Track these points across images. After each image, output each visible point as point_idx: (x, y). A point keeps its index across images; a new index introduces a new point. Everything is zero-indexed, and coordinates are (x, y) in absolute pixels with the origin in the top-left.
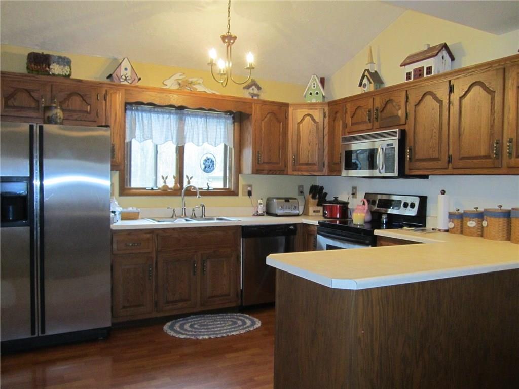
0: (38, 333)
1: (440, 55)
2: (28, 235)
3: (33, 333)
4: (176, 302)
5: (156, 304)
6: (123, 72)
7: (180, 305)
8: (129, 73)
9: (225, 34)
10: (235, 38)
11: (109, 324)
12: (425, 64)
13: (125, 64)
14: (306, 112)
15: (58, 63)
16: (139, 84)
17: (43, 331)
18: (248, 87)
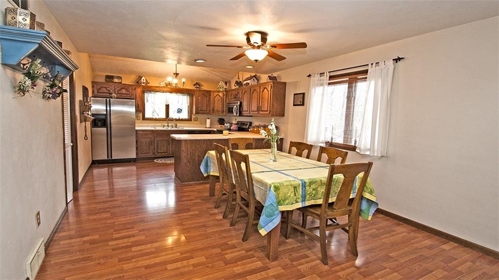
0: (110, 158)
1: (252, 79)
2: (106, 131)
3: (108, 158)
4: (162, 153)
5: (154, 153)
6: (142, 81)
7: (163, 154)
8: (145, 81)
9: (175, 73)
10: (178, 74)
11: (135, 157)
12: (248, 81)
13: (143, 78)
14: (217, 93)
15: (117, 78)
16: (148, 85)
17: (111, 158)
18: (195, 85)
